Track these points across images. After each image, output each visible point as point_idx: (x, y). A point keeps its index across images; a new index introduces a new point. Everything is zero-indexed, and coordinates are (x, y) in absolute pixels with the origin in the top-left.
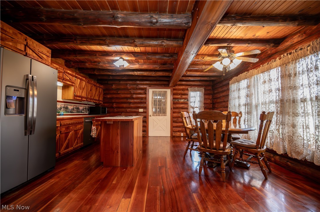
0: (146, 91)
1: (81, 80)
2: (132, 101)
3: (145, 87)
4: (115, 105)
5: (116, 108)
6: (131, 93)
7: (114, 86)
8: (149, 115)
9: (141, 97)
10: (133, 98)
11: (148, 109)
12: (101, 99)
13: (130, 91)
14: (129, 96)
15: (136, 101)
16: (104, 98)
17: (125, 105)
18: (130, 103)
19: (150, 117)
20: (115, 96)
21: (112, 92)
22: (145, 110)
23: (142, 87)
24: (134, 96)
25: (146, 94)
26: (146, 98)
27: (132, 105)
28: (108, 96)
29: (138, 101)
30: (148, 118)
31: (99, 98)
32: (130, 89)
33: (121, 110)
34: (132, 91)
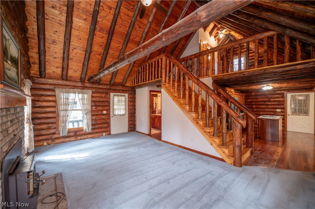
0: (284, 95)
1: (237, 95)
2: (270, 103)
3: (282, 92)
4: (254, 106)
5: (255, 108)
6: (268, 98)
7: (253, 94)
8: (288, 114)
9: (278, 100)
10: (271, 101)
11: (286, 109)
12: (244, 103)
13: (267, 96)
14: (267, 100)
15: (273, 103)
16: (245, 102)
17: (263, 106)
18: (268, 105)
19: (288, 116)
20: (254, 100)
21: (252, 97)
22: (283, 110)
23: (280, 92)
24: (272, 100)
25: (283, 97)
26: (284, 101)
27: (269, 106)
28: (249, 100)
29: (276, 103)
30: (287, 117)
31: (243, 102)
32: (268, 95)
33: (259, 110)
34: (269, 96)
